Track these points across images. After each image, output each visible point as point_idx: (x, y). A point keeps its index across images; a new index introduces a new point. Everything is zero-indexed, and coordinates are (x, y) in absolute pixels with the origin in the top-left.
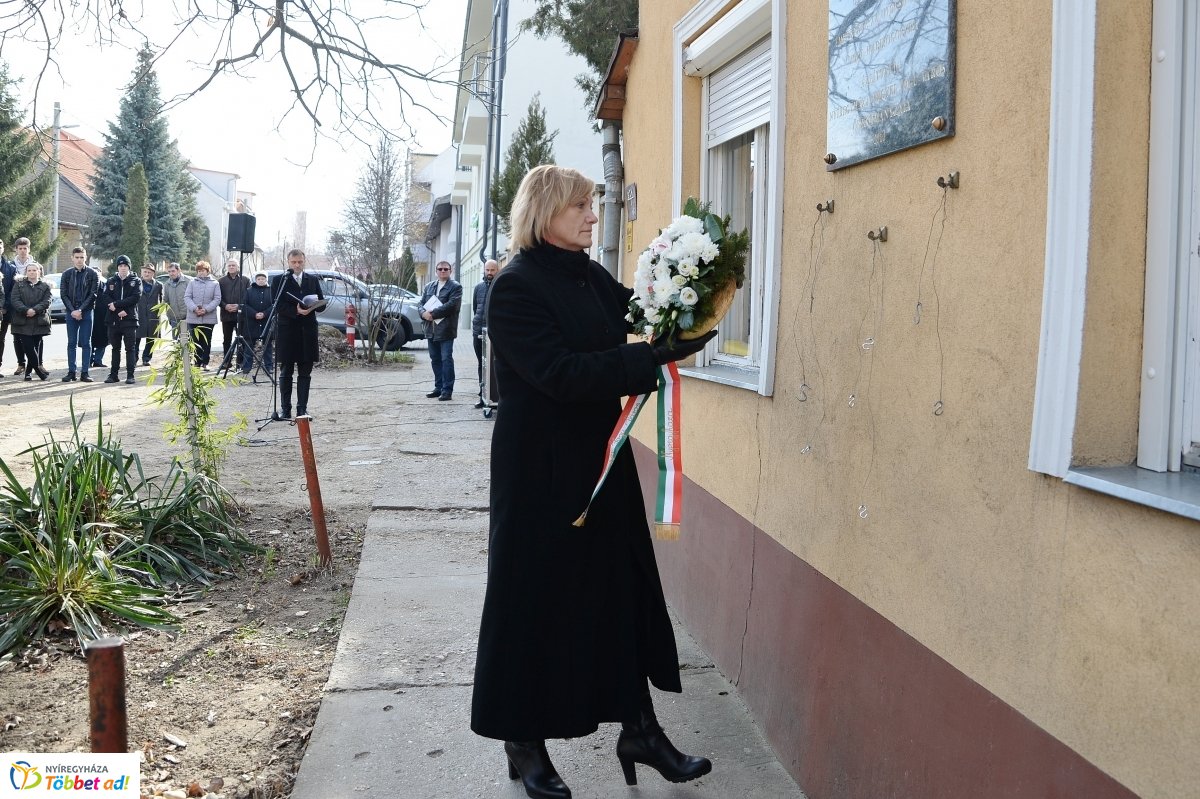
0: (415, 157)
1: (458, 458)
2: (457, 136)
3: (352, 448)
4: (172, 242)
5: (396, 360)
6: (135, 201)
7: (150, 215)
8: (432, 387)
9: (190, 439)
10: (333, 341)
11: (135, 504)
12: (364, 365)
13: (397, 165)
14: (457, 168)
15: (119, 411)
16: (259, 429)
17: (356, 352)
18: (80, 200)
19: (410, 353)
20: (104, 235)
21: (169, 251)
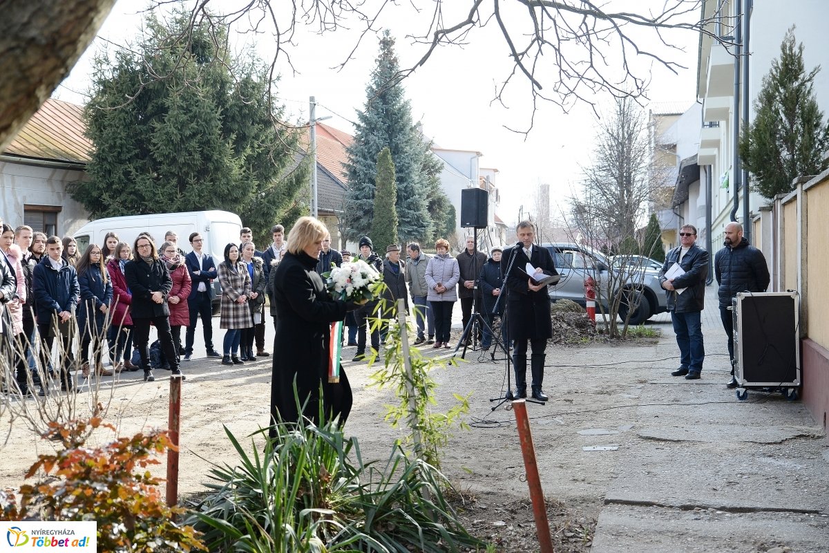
0: (658, 118)
1: (705, 447)
2: (700, 91)
3: (588, 431)
4: (419, 223)
5: (640, 335)
6: (384, 184)
7: (398, 197)
8: (677, 364)
9: (410, 421)
10: (573, 316)
11: (356, 489)
12: (605, 341)
13: (637, 128)
14: (703, 125)
15: (362, 389)
16: (493, 409)
17: (597, 327)
18: (337, 187)
19: (655, 327)
20: (358, 219)
21: (417, 231)
